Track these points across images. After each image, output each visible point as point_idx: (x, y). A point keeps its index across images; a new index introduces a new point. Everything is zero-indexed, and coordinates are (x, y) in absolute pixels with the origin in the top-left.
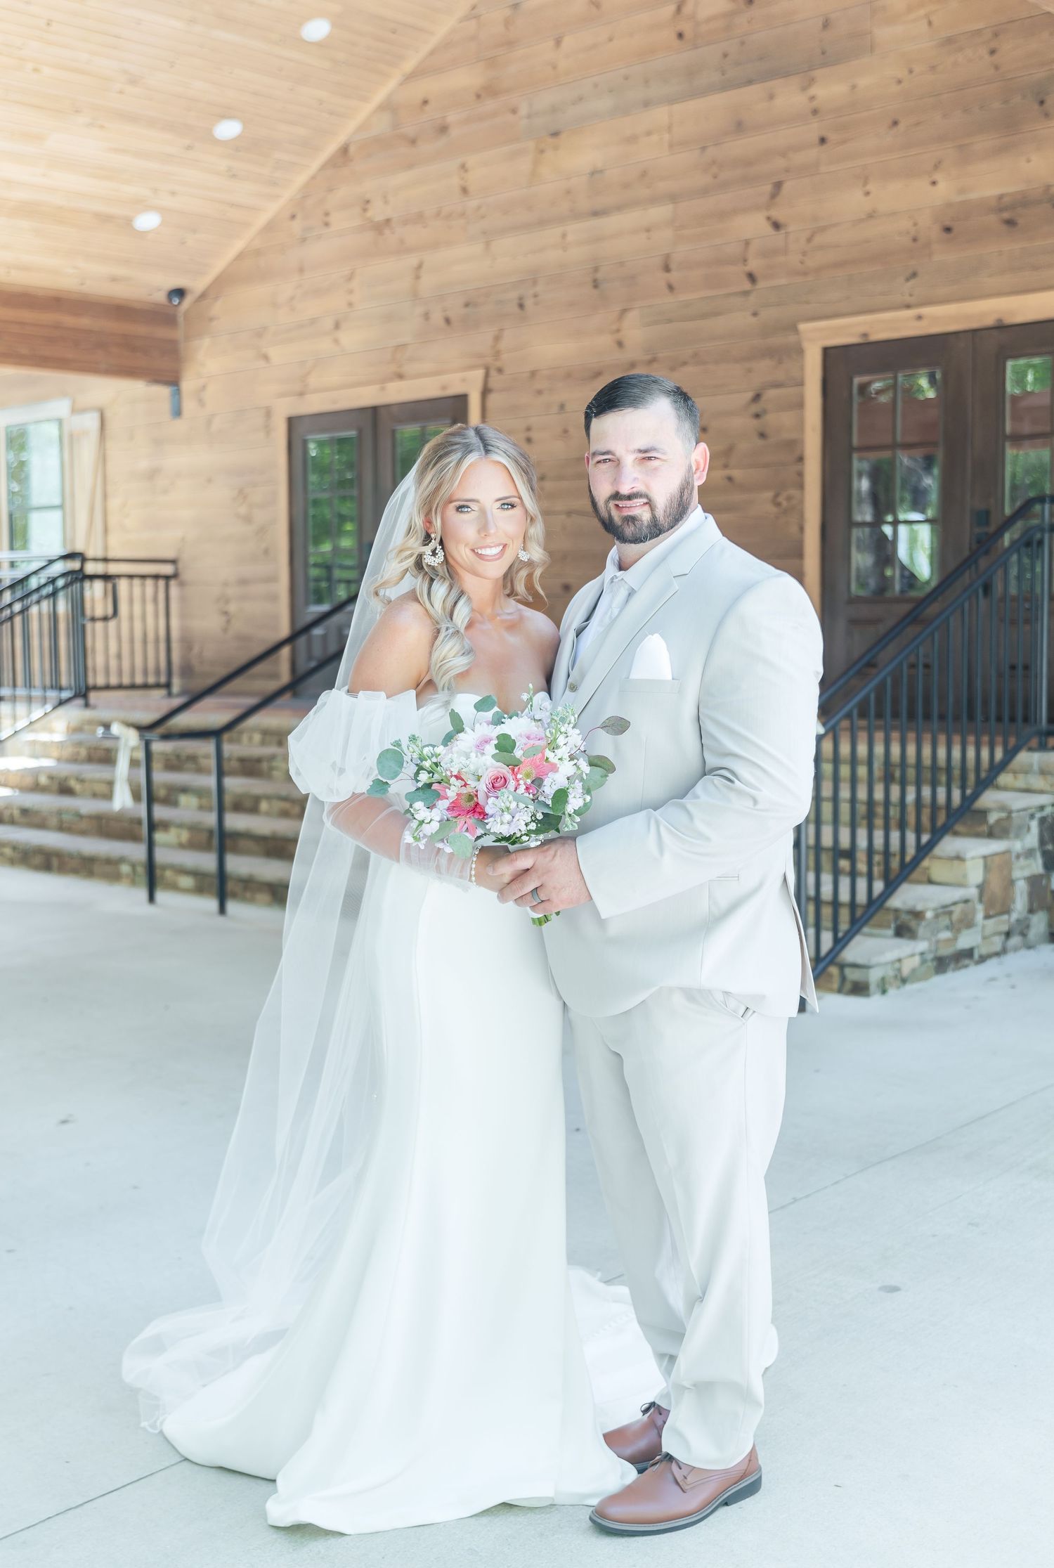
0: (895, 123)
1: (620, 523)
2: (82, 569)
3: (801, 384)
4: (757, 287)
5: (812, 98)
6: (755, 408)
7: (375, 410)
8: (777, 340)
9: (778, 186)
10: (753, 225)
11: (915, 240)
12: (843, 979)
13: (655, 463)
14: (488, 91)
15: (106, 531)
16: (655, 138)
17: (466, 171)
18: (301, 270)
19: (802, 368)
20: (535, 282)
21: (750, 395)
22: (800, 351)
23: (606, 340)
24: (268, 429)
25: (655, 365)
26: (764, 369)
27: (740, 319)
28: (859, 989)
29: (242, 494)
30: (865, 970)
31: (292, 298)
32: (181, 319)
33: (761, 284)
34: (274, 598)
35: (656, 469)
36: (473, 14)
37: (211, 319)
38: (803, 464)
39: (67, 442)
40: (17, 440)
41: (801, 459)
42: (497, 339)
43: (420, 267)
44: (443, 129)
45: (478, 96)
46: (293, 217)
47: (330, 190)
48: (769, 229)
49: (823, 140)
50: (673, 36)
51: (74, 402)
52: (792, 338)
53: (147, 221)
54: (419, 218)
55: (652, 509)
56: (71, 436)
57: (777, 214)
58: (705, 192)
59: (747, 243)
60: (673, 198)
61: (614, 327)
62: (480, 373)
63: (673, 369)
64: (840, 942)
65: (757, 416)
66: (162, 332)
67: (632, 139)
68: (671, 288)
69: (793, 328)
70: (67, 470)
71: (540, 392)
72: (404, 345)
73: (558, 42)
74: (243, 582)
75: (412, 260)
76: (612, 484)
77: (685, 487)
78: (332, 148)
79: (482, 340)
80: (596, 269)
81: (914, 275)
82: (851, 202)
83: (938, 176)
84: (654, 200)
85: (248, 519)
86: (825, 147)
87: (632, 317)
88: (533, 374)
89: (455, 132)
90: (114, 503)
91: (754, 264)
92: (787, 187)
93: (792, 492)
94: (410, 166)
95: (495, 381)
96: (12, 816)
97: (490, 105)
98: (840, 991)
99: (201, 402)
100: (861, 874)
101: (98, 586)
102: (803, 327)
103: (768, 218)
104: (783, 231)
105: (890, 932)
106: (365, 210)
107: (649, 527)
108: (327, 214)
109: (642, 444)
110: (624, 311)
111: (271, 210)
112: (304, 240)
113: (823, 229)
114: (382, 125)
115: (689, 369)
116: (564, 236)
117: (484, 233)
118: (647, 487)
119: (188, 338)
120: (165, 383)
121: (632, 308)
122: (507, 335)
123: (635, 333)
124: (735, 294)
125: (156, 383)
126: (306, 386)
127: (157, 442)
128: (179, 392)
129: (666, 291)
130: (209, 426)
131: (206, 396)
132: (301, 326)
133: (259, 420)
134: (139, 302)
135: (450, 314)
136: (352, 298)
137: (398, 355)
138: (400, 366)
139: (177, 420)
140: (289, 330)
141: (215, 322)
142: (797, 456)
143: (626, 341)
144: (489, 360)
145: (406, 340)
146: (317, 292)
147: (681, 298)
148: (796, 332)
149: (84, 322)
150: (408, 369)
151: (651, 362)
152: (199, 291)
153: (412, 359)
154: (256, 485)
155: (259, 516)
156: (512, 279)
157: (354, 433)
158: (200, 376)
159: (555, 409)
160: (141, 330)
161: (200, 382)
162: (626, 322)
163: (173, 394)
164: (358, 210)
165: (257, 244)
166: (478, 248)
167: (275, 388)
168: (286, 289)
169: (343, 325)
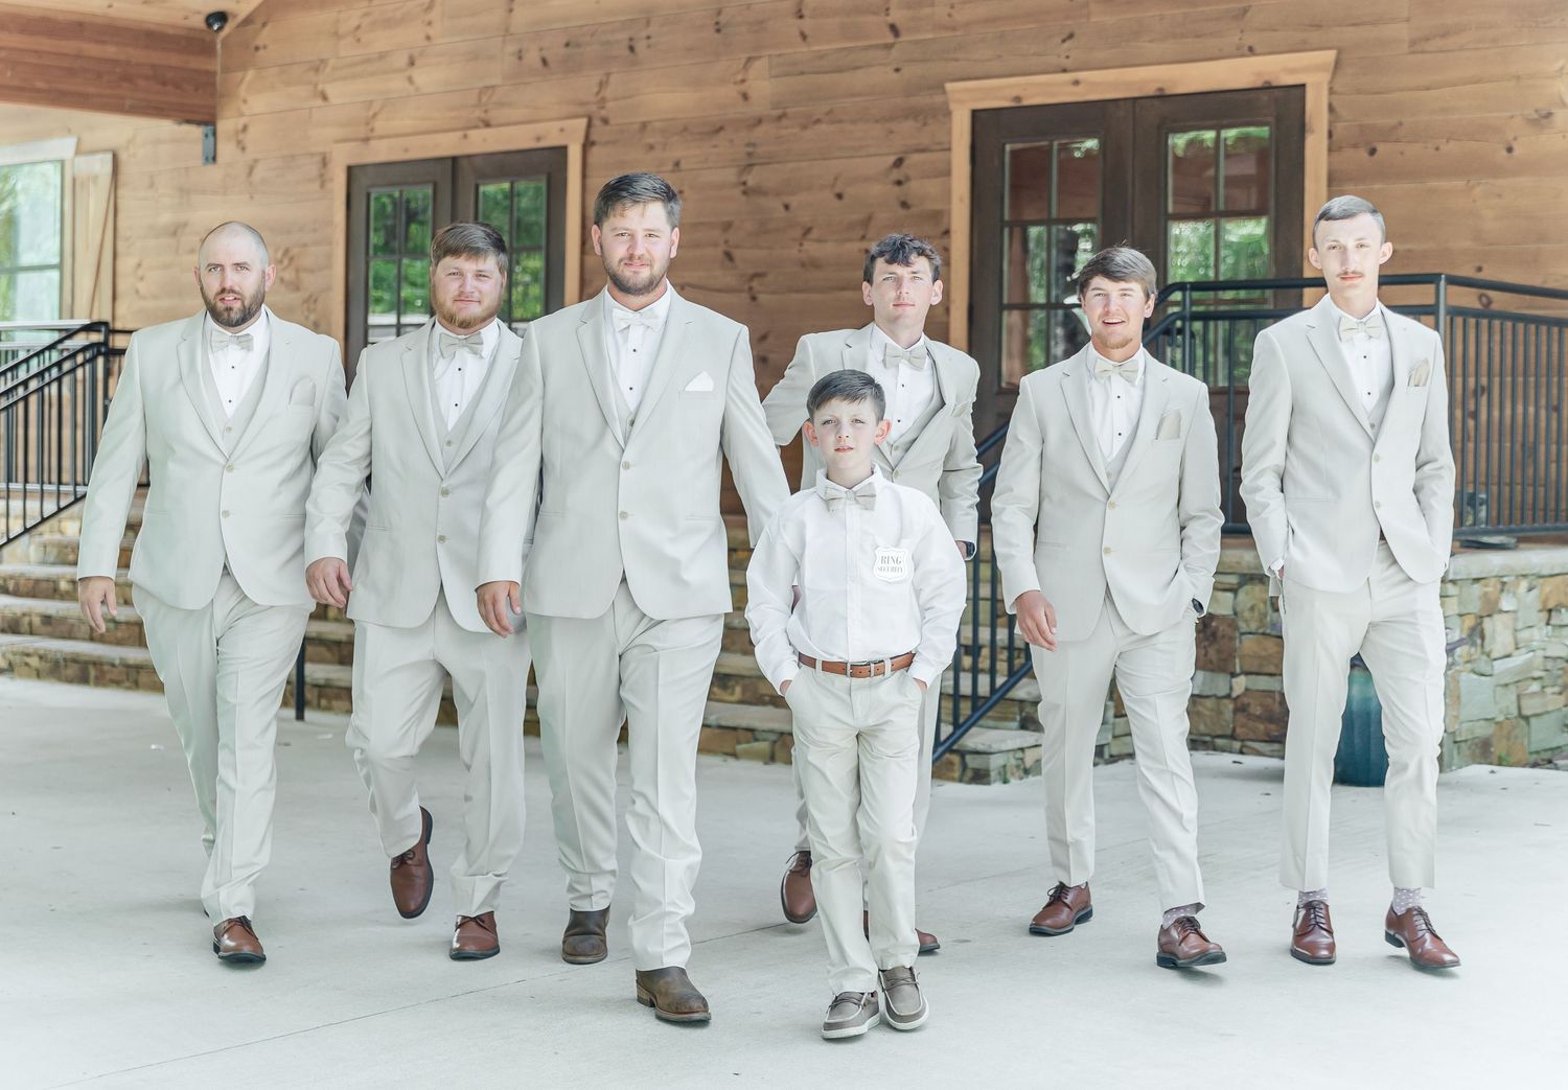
2: (105, 343)
3: (949, 149)
4: (900, 39)
6: (896, 175)
7: (454, 159)
8: (922, 100)
12: (964, 766)
15: (115, 296)
19: (949, 132)
20: (648, 23)
21: (892, 159)
22: (948, 114)
23: (730, 92)
24: (323, 180)
25: (785, 122)
26: (907, 131)
27: (880, 75)
28: (980, 777)
29: (288, 256)
30: (985, 756)
31: (358, 27)
32: (219, 46)
33: (903, 38)
37: (257, 49)
38: (949, 237)
39: (72, 188)
41: (947, 232)
42: (602, 85)
51: (79, 144)
52: (938, 99)
56: (74, 180)
61: (739, 77)
62: (583, 122)
63: (804, 127)
64: (961, 727)
65: (899, 183)
66: (197, 63)
68: (804, 36)
69: (940, 88)
70: (68, 225)
71: (651, 147)
72: (493, 87)
79: (585, 85)
81: (1071, 36)
85: (295, 286)
87: (759, 66)
88: (644, 125)
90: (126, 264)
91: (897, 15)
95: (599, 132)
96: (30, 624)
98: (961, 780)
99: (241, 146)
100: (984, 670)
102: (949, 86)
105: (1015, 724)
110: (749, 59)
115: (823, 127)
119: (226, 70)
120: (199, 123)
121: (760, 57)
122: (613, 79)
123: (763, 86)
124: (877, 47)
125: (188, 122)
126: (372, 130)
127: (184, 191)
128: (214, 134)
129: (799, 39)
130: (250, 173)
131: (249, 138)
132: (368, 61)
133: (313, 169)
134: (174, 27)
135: (545, 54)
136: (431, 32)
137: (484, 99)
138: (486, 111)
139: (211, 168)
140: (353, 65)
141: (261, 52)
142: (943, 229)
143: (753, 94)
144: (594, 108)
145: (497, 81)
146: (389, 23)
147: (816, 48)
148: (944, 92)
149: (111, 51)
150: (495, 115)
151: (780, 118)
152: (242, 15)
153: (501, 105)
154: (305, 245)
155: (310, 282)
156: (623, 18)
157: (429, 190)
158: (242, 115)
159: (670, 167)
160: (175, 60)
161: (241, 122)
162: (752, 73)
163: (208, 135)
167: (334, 132)
168: (351, 17)
169: (419, 62)
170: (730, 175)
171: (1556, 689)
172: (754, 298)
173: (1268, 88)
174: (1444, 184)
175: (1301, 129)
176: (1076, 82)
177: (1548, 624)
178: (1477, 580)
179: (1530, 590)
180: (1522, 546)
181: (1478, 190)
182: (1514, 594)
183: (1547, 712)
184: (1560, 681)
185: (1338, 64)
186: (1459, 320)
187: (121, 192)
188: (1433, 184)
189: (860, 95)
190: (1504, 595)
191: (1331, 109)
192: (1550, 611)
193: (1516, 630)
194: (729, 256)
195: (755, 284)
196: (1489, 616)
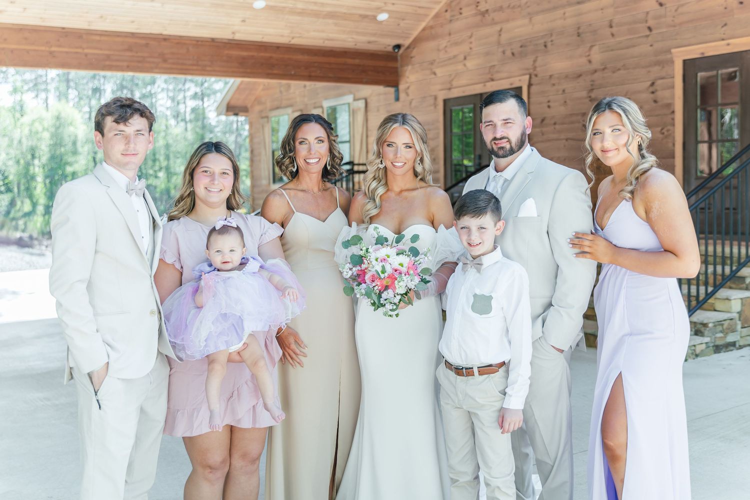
1: (496, 150)
2: (352, 169)
3: (673, 77)
4: (652, 33)
6: (651, 89)
7: (481, 95)
8: (662, 57)
10: (651, 5)
11: (726, 8)
13: (509, 125)
15: (367, 152)
18: (450, 34)
19: (673, 70)
20: (551, 35)
21: (649, 83)
22: (672, 62)
23: (584, 60)
24: (435, 105)
25: (606, 71)
26: (656, 71)
27: (645, 48)
31: (446, 47)
32: (399, 58)
33: (654, 32)
35: (511, 127)
37: (412, 58)
38: (674, 115)
39: (353, 113)
41: (673, 112)
42: (535, 61)
43: (501, 30)
46: (446, 11)
48: (658, 7)
51: (354, 97)
52: (669, 56)
53: (382, 17)
54: (501, 9)
55: (510, 143)
56: (353, 111)
59: (648, 13)
61: (587, 54)
62: (527, 77)
63: (614, 72)
65: (653, 93)
66: (391, 64)
68: (613, 35)
69: (669, 51)
70: (352, 125)
71: (554, 85)
72: (494, 66)
75: (498, 28)
76: (493, 134)
77: (523, 134)
79: (528, 62)
80: (579, 28)
81: (725, 25)
87: (596, 49)
88: (551, 76)
91: (651, 23)
93: (669, 127)
95: (534, 80)
99: (408, 95)
101: (362, 176)
102: (673, 51)
103: (657, 1)
104: (664, 7)
106: (477, 6)
107: (509, 151)
108: (461, 9)
109: (505, 118)
110: (592, 46)
111: (437, 8)
112: (451, 21)
113: (683, 5)
115: (622, 72)
116: (564, 14)
117: (529, 14)
118: (508, 134)
119: (402, 66)
120: (392, 86)
121: (594, 45)
122: (539, 59)
123: (597, 56)
124: (642, 37)
125: (388, 86)
126: (452, 85)
128: (398, 90)
129: (611, 36)
130: (410, 104)
131: (410, 91)
132: (450, 59)
133: (432, 101)
134: (381, 51)
135: (514, 51)
136: (471, 46)
137: (491, 70)
138: (492, 75)
139: (397, 103)
140: (445, 61)
141: (413, 59)
142: (671, 111)
143: (593, 61)
144: (531, 71)
145: (495, 63)
146: (456, 44)
147: (618, 39)
148: (671, 53)
149: (357, 61)
150: (496, 76)
151: (604, 69)
152: (406, 46)
153: (498, 72)
155: (432, 144)
156: (542, 34)
157: (472, 107)
158: (407, 83)
159: (561, 92)
160: (382, 64)
161: (408, 85)
162: (593, 52)
163: (395, 91)
164: (474, 6)
165: (431, 24)
166: (526, 21)
167: (439, 87)
168: (443, 43)
169: (468, 58)
170: (584, 94)
176: (728, 44)
187: (369, 114)
189: (637, 57)
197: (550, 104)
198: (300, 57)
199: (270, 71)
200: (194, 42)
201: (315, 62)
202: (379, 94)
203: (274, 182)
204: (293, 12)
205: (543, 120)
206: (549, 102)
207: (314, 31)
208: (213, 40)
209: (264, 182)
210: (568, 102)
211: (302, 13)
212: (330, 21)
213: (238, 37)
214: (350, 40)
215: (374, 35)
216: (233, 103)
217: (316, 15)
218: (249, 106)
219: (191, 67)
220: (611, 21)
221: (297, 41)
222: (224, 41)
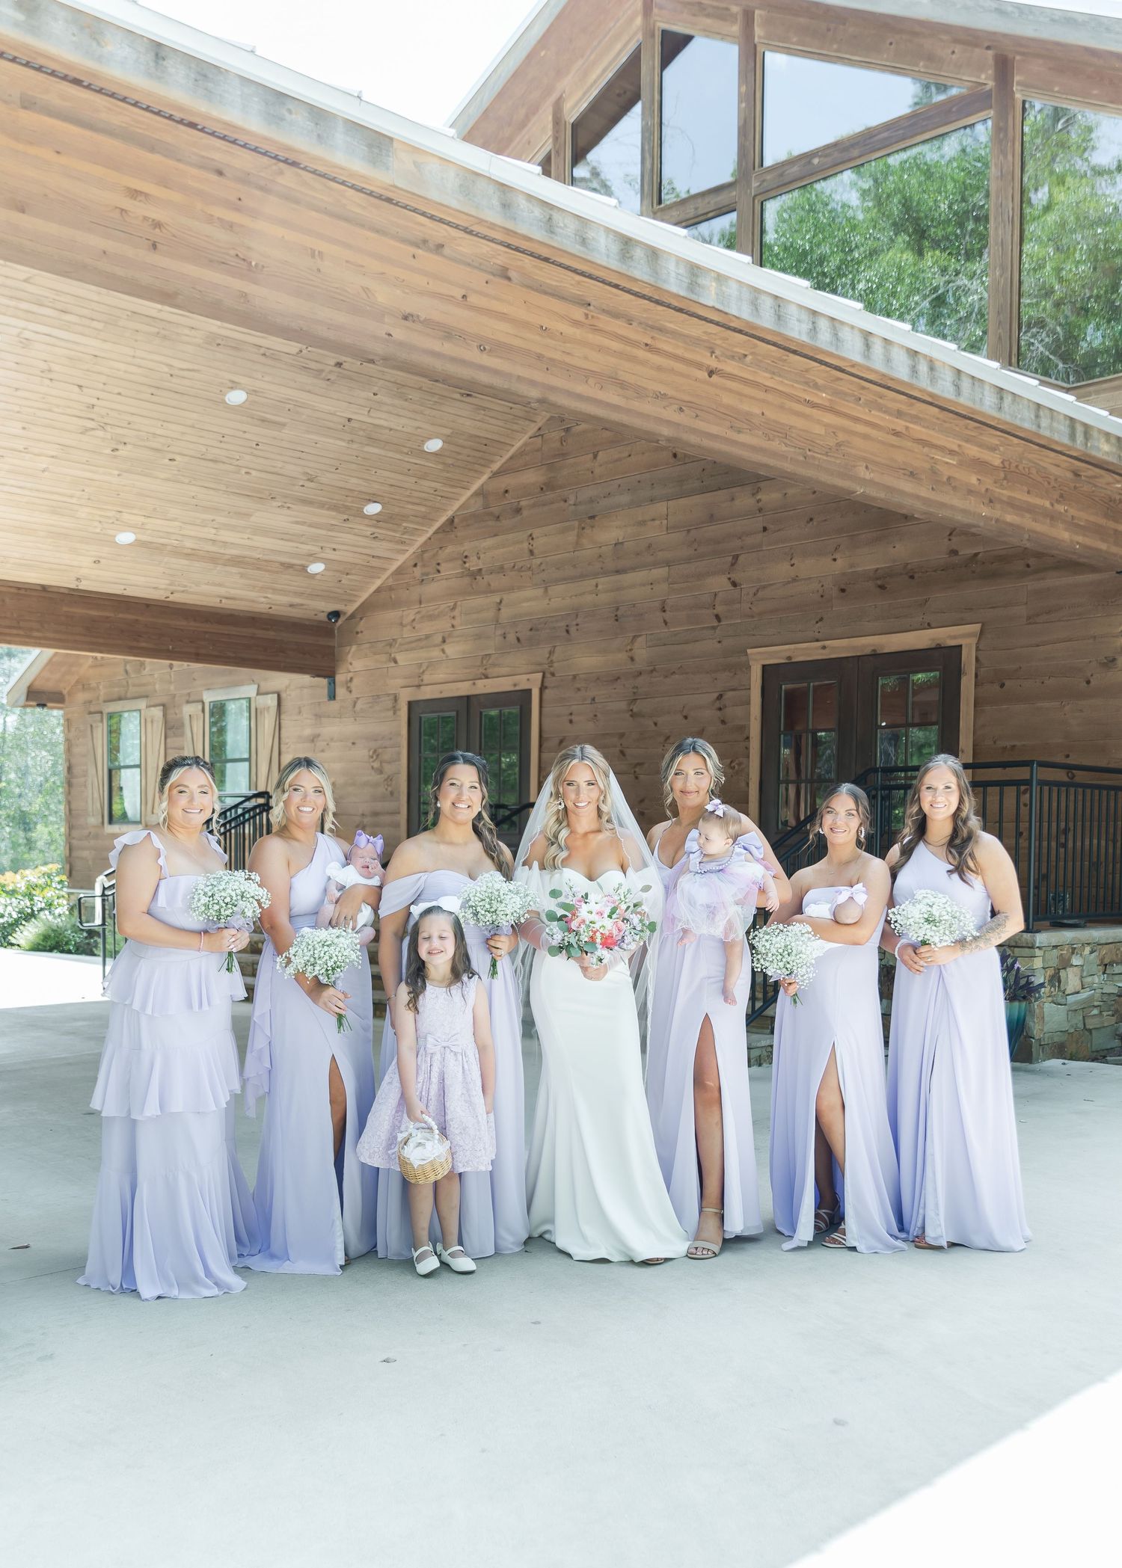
0: (811, 519)
3: (748, 689)
4: (721, 623)
5: (759, 501)
6: (718, 705)
7: (468, 697)
8: (734, 659)
9: (736, 558)
10: (719, 583)
11: (822, 596)
14: (547, 487)
16: (657, 522)
17: (533, 539)
18: (420, 603)
19: (749, 678)
20: (576, 616)
21: (716, 695)
22: (749, 667)
23: (622, 656)
24: (395, 710)
25: (655, 674)
26: (724, 679)
27: (710, 645)
29: (376, 754)
31: (414, 620)
32: (336, 632)
33: (723, 622)
34: (397, 825)
36: (539, 434)
37: (357, 633)
38: (749, 741)
39: (254, 714)
40: (219, 711)
41: (748, 738)
42: (551, 653)
43: (501, 602)
44: (518, 510)
45: (542, 489)
46: (415, 565)
47: (441, 548)
48: (729, 587)
49: (765, 529)
50: (671, 455)
51: (259, 689)
52: (743, 659)
53: (317, 568)
54: (500, 570)
56: (256, 709)
57: (735, 576)
58: (688, 560)
59: (716, 595)
60: (668, 564)
61: (629, 647)
62: (540, 675)
63: (666, 677)
65: (720, 709)
66: (323, 641)
67: (642, 523)
68: (666, 623)
69: (743, 652)
70: (252, 734)
71: (579, 689)
72: (489, 655)
73: (595, 457)
74: (375, 814)
75: (496, 598)
78: (443, 519)
79: (541, 653)
81: (821, 619)
82: (781, 570)
83: (836, 556)
84: (656, 565)
85: (380, 771)
86: (765, 534)
87: (640, 641)
88: (575, 677)
89: (525, 513)
91: (720, 609)
92: (741, 559)
93: (741, 759)
94: (495, 535)
95: (549, 680)
97: (549, 495)
99: (349, 690)
100: (758, 999)
102: (749, 651)
103: (729, 579)
104: (738, 588)
106: (465, 563)
108: (438, 564)
110: (635, 637)
111: (401, 559)
112: (423, 580)
113: (764, 587)
114: (477, 505)
115: (676, 676)
117: (544, 581)
119: (341, 646)
120: (325, 677)
121: (640, 636)
122: (557, 649)
123: (642, 653)
124: (707, 628)
125: (319, 676)
126: (422, 680)
127: (318, 716)
128: (334, 683)
129: (663, 624)
130: (354, 706)
131: (353, 685)
132: (420, 640)
133: (390, 704)
134: (308, 620)
135: (519, 635)
136: (455, 622)
137: (484, 662)
138: (486, 669)
139: (332, 702)
140: (411, 642)
141: (360, 635)
142: (745, 736)
143: (636, 658)
144: (546, 666)
145: (491, 651)
146: (431, 617)
147: (673, 630)
148: (747, 655)
149: (271, 634)
150: (491, 671)
151: (651, 671)
152: (349, 613)
153: (494, 665)
154: (385, 747)
155: (388, 769)
156: (562, 613)
157: (454, 714)
158: (349, 672)
159: (588, 701)
160: (309, 639)
161: (350, 675)
162: (637, 645)
163: (330, 684)
164: (461, 562)
165: (390, 582)
166: (540, 592)
167: (401, 682)
168: (410, 614)
169: (447, 641)
170: (623, 705)
171: (1110, 1013)
172: (637, 778)
173: (939, 648)
174: (1046, 704)
175: (958, 673)
176: (824, 647)
177: (1104, 973)
178: (1055, 947)
179: (1092, 952)
180: (1088, 924)
181: (1067, 708)
182: (1081, 955)
183: (1104, 1027)
184: (1112, 1008)
185: (982, 632)
186: (1046, 788)
187: (282, 717)
188: (1039, 704)
189: (698, 657)
190: (1074, 956)
191: (977, 659)
192: (1106, 965)
193: (1082, 977)
194: (622, 753)
195: (637, 770)
196: (1064, 968)
197: (573, 717)
198: (182, 623)
199: (135, 644)
200: (15, 591)
201: (206, 632)
202: (302, 687)
203: (111, 821)
204: (178, 552)
205: (561, 742)
206: (571, 714)
207: (208, 584)
208: (44, 588)
209: (93, 821)
210: (599, 715)
211: (191, 555)
212: (234, 570)
213: (85, 585)
214: (263, 600)
215: (301, 594)
216: (38, 685)
217: (213, 559)
218: (65, 692)
219: (7, 631)
220: (664, 602)
221: (176, 598)
222: (62, 591)
